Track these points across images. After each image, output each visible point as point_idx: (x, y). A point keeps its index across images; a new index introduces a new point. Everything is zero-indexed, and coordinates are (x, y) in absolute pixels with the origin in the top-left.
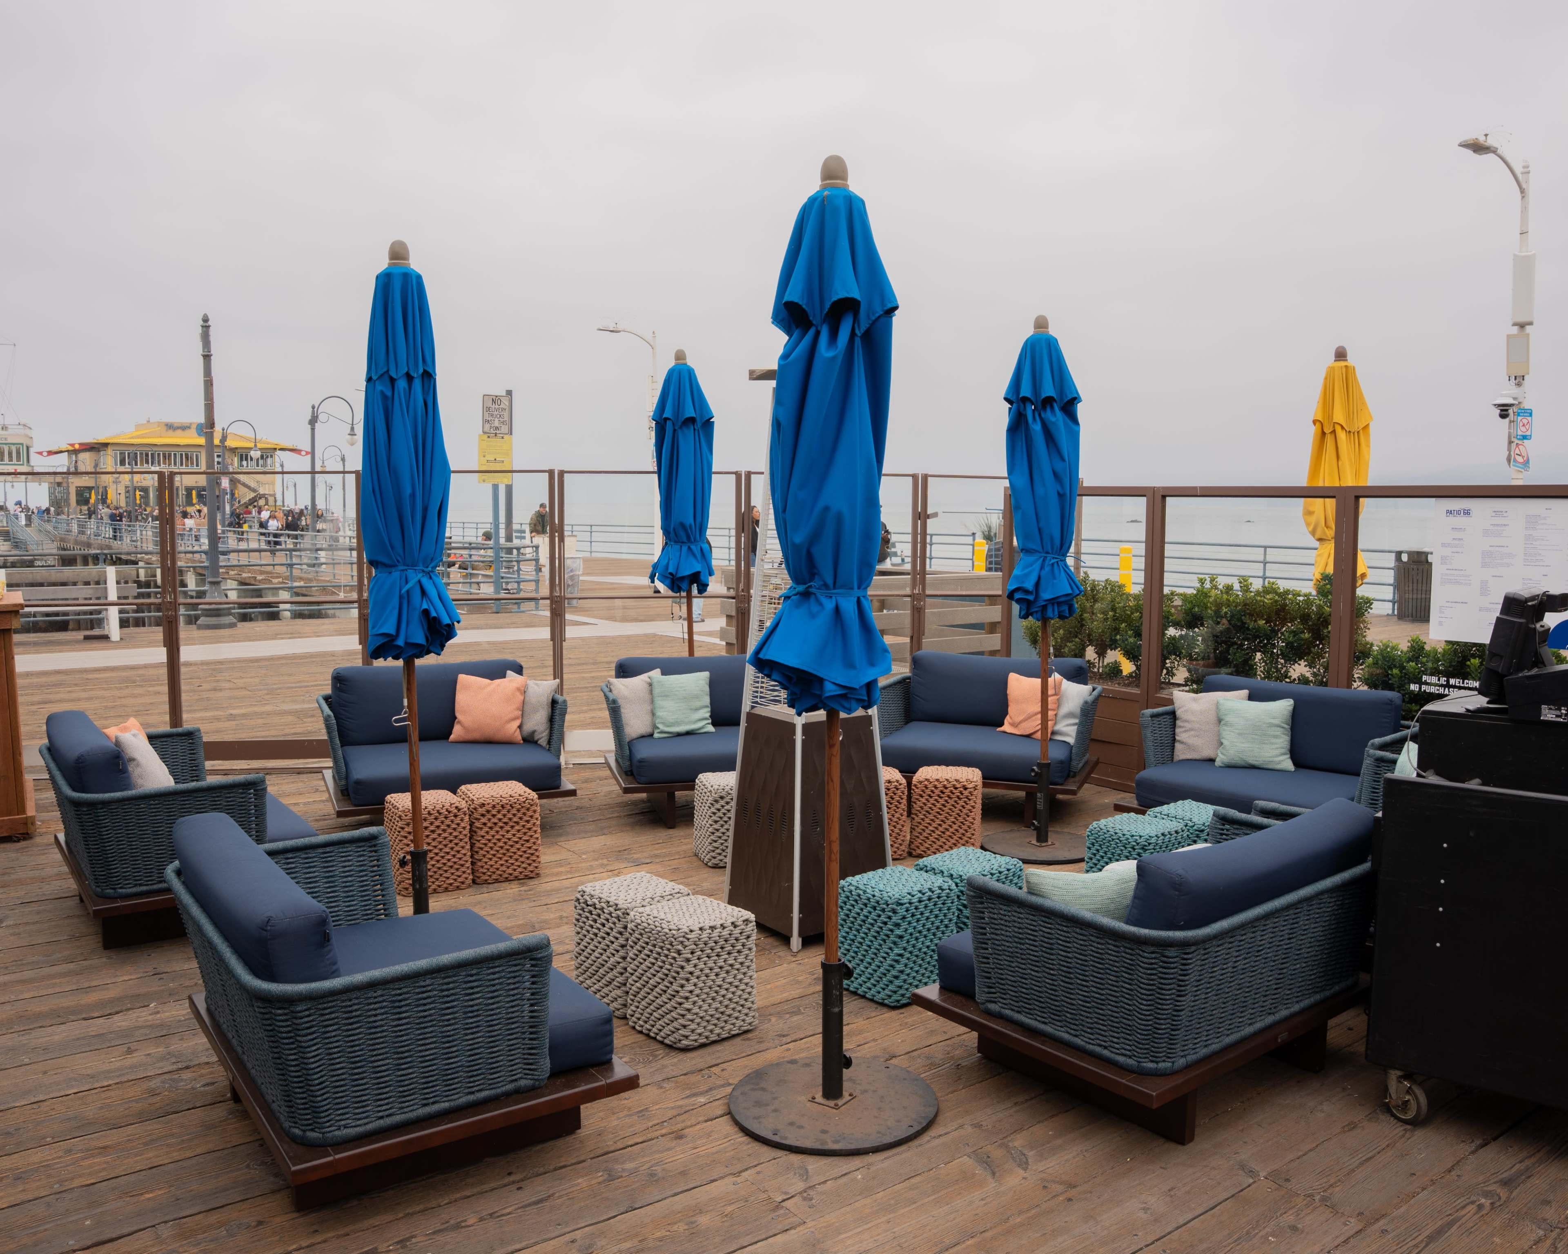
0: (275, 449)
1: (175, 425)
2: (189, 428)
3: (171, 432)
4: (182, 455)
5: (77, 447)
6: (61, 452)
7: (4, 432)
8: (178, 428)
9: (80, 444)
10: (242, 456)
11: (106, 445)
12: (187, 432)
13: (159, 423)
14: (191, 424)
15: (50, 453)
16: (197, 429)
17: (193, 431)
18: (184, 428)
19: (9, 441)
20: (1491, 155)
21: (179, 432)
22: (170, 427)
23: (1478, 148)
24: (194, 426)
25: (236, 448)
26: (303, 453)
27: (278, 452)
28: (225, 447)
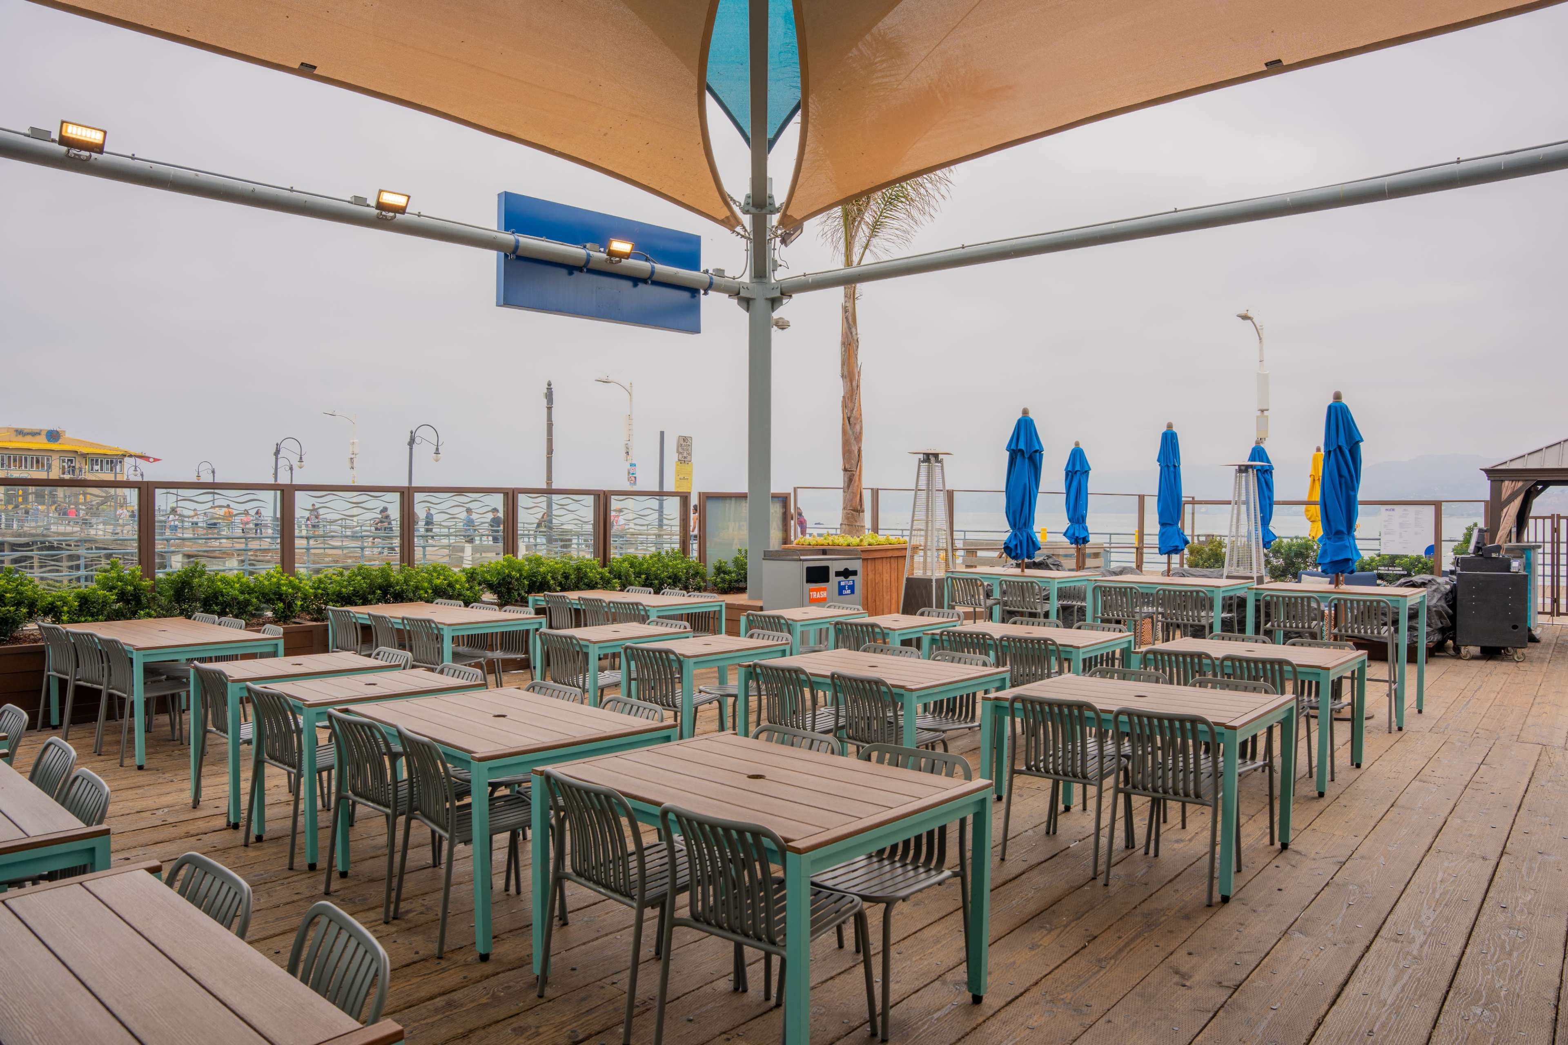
0: (125, 456)
1: (25, 431)
2: (39, 434)
3: (20, 437)
4: (32, 458)
8: (28, 434)
10: (91, 460)
12: (37, 437)
13: (8, 429)
14: (42, 430)
16: (47, 435)
18: (34, 434)
20: (1249, 321)
21: (29, 438)
22: (20, 432)
23: (1245, 317)
24: (44, 433)
25: (86, 454)
26: (151, 460)
27: (126, 459)
28: (76, 452)
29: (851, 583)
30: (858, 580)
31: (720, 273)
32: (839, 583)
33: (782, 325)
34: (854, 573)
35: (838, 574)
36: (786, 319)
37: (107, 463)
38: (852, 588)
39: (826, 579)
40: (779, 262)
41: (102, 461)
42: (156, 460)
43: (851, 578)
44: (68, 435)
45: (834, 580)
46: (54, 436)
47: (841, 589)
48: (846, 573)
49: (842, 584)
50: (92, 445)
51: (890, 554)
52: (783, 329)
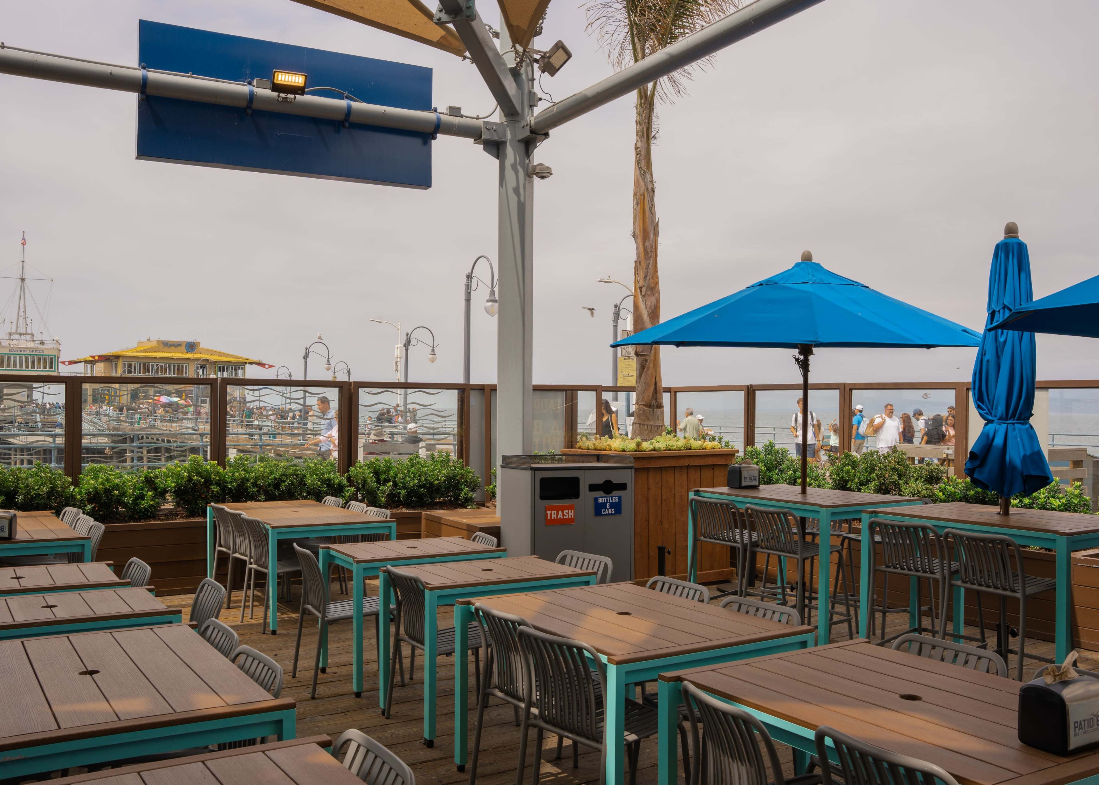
0: (246, 363)
1: (170, 343)
2: (180, 345)
3: (166, 348)
4: (174, 366)
5: (97, 358)
6: (80, 362)
7: (41, 346)
8: (172, 345)
9: (99, 356)
10: (220, 367)
11: (118, 357)
12: (179, 348)
13: (158, 341)
14: (182, 342)
15: (71, 363)
16: (186, 346)
17: (183, 348)
18: (177, 345)
19: (45, 353)
21: (173, 348)
22: (166, 344)
24: (184, 344)
25: (216, 362)
26: (267, 366)
27: (247, 366)
28: (207, 360)
29: (616, 500)
30: (627, 497)
31: (455, 111)
32: (596, 499)
33: (544, 173)
34: (622, 487)
35: (593, 488)
36: (547, 164)
37: (232, 369)
38: (617, 507)
39: (575, 495)
40: (540, 95)
41: (227, 368)
42: (270, 366)
43: (615, 493)
44: (202, 346)
45: (586, 497)
46: (191, 347)
47: (599, 509)
48: (608, 487)
49: (600, 501)
50: (220, 354)
51: (686, 462)
52: (543, 177)
